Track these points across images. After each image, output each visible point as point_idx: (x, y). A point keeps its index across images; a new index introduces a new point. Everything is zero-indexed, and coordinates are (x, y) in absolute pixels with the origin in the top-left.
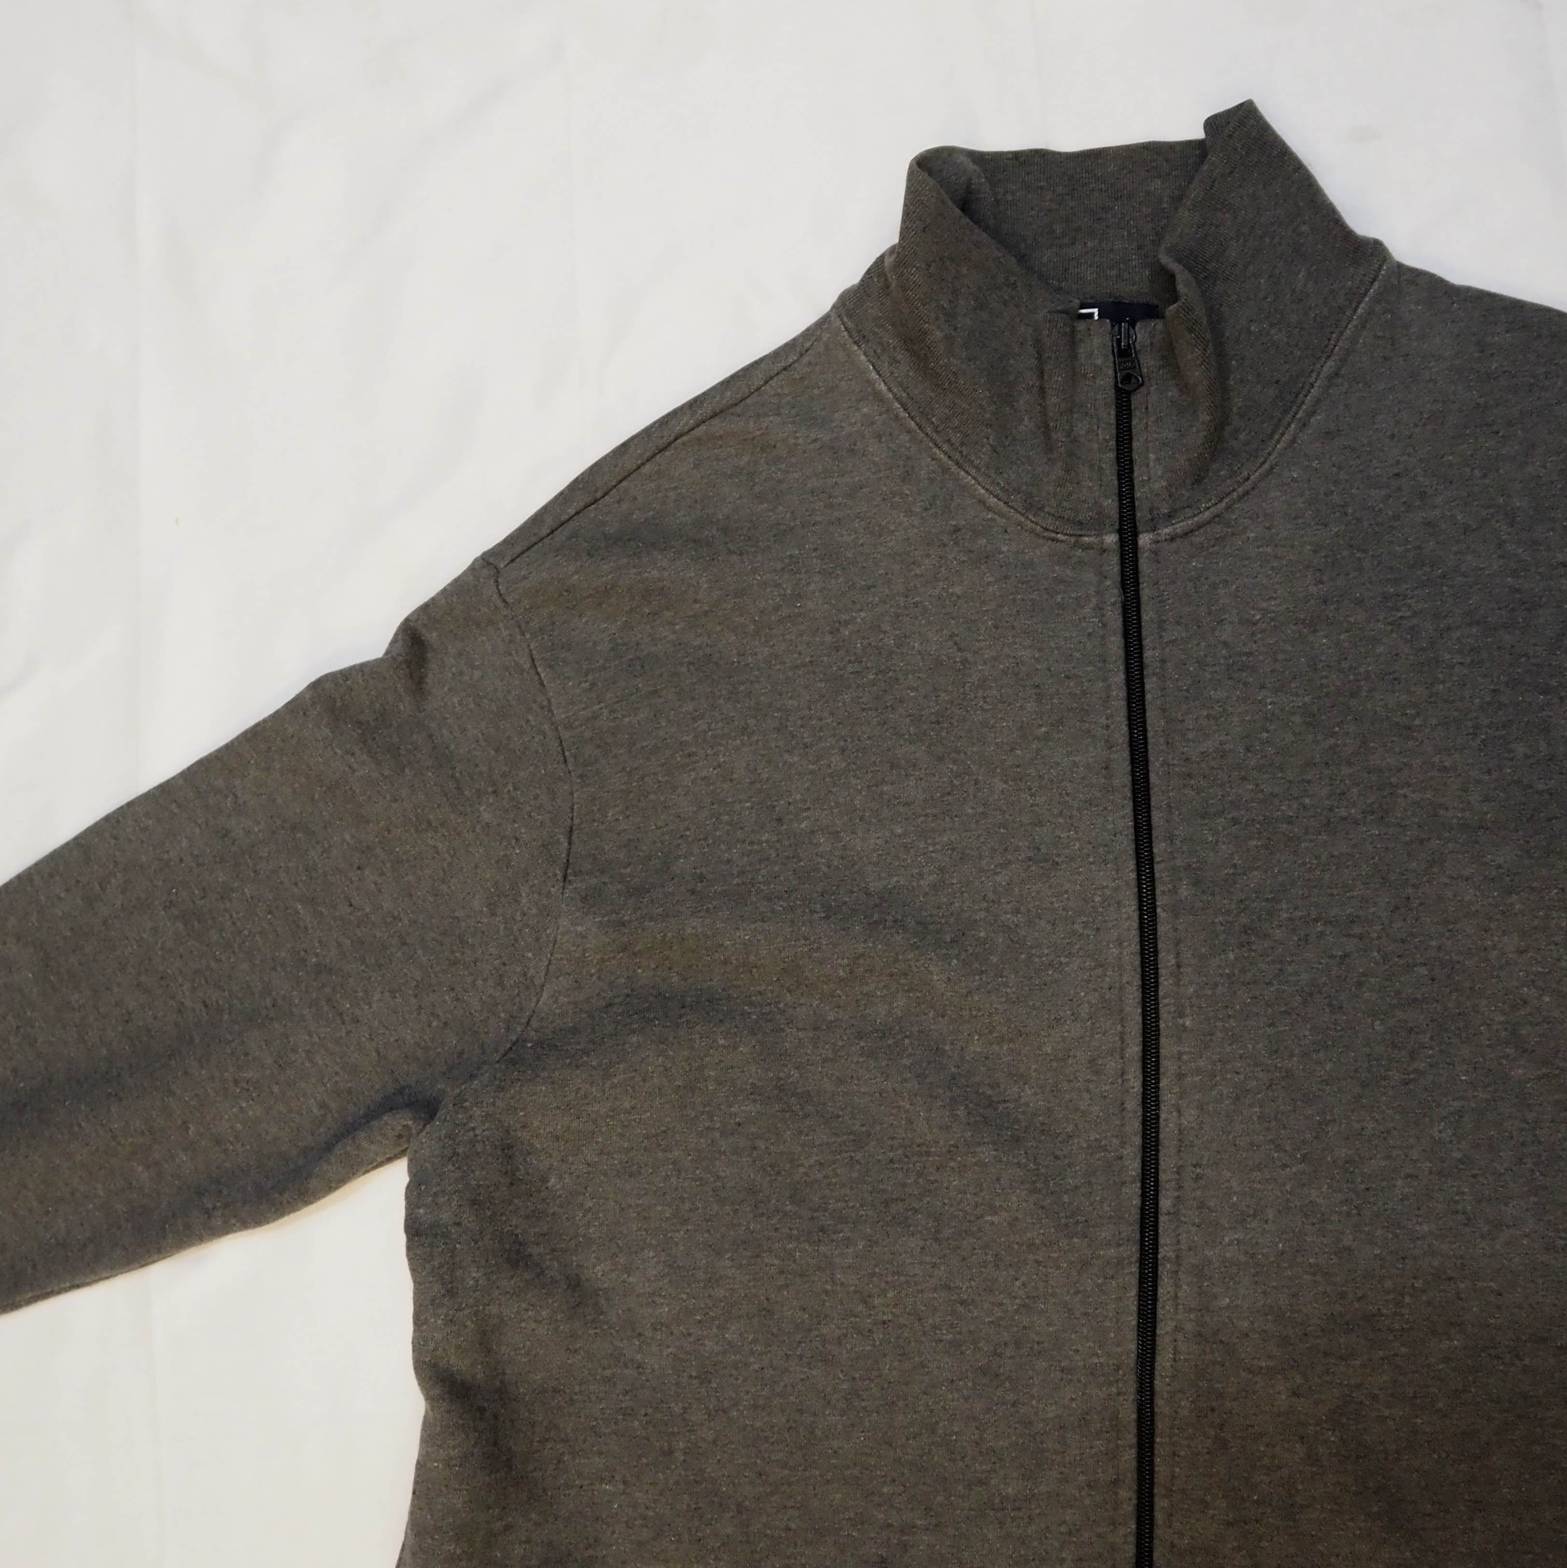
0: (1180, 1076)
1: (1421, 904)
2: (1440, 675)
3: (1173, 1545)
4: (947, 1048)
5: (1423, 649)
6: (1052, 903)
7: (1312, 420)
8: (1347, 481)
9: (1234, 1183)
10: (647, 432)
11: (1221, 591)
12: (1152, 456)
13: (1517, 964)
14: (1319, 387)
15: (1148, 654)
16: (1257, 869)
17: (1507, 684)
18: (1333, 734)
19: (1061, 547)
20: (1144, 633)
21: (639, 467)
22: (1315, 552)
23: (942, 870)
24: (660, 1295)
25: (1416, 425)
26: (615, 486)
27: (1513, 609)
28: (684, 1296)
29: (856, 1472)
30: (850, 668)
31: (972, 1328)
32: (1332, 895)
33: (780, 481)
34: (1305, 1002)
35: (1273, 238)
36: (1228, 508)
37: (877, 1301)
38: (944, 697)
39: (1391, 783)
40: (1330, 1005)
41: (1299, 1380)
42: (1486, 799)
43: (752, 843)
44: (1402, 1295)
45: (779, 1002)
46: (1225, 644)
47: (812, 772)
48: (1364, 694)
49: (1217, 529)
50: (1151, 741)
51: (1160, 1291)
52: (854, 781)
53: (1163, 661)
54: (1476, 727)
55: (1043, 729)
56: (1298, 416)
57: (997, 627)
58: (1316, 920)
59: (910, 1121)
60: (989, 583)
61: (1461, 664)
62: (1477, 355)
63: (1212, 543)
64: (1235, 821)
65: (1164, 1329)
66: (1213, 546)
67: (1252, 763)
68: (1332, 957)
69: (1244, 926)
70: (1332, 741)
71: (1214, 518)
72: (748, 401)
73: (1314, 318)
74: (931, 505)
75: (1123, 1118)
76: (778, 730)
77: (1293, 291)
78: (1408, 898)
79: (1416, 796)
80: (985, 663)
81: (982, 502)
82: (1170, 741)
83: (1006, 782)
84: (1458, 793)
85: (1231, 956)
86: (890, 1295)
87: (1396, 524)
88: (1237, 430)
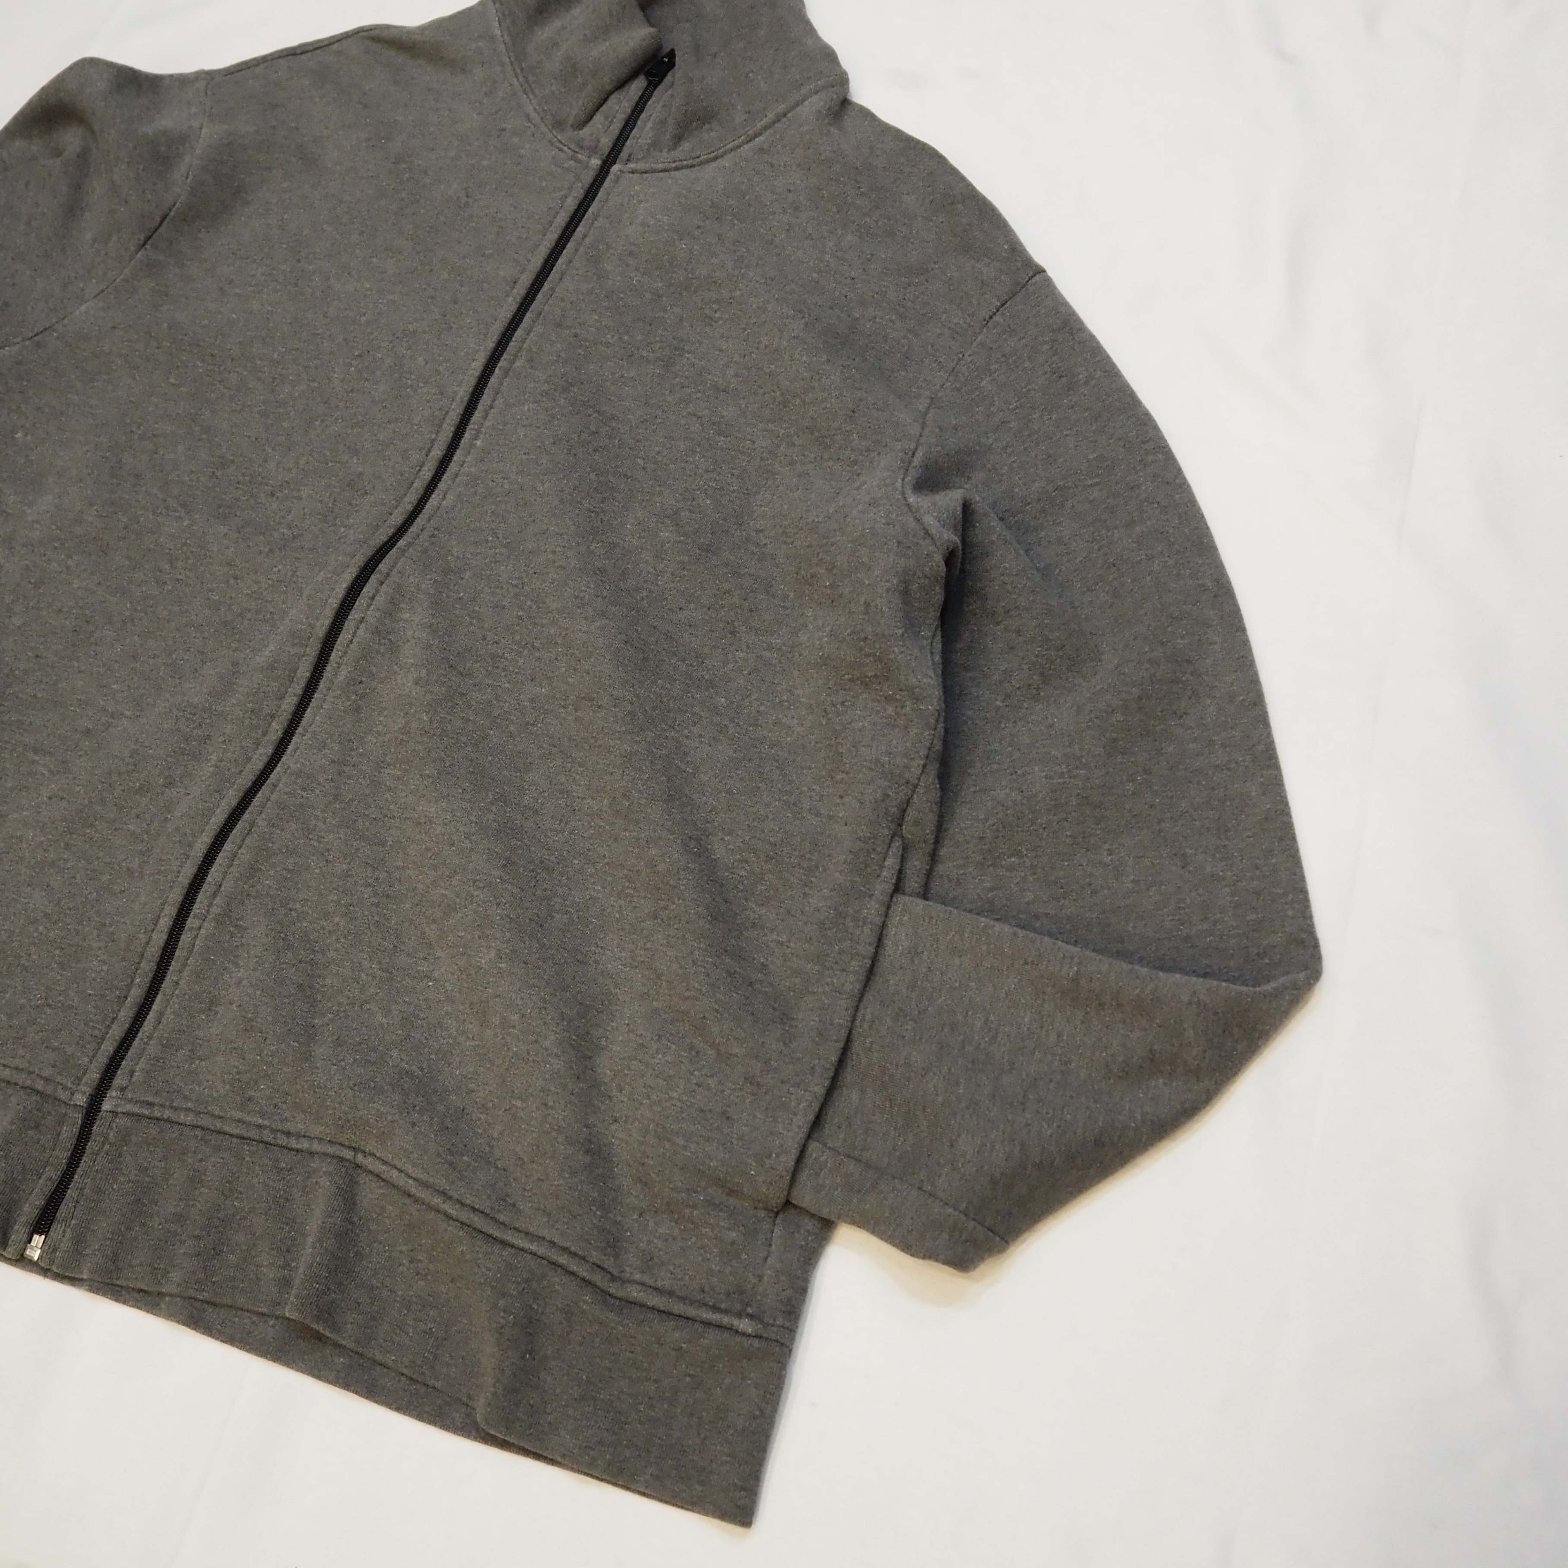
0: (456, 476)
3: (289, 767)
24: (39, 523)
28: (54, 528)
29: (102, 670)
31: (234, 595)
37: (179, 564)
51: (365, 590)
75: (408, 491)
86: (190, 561)
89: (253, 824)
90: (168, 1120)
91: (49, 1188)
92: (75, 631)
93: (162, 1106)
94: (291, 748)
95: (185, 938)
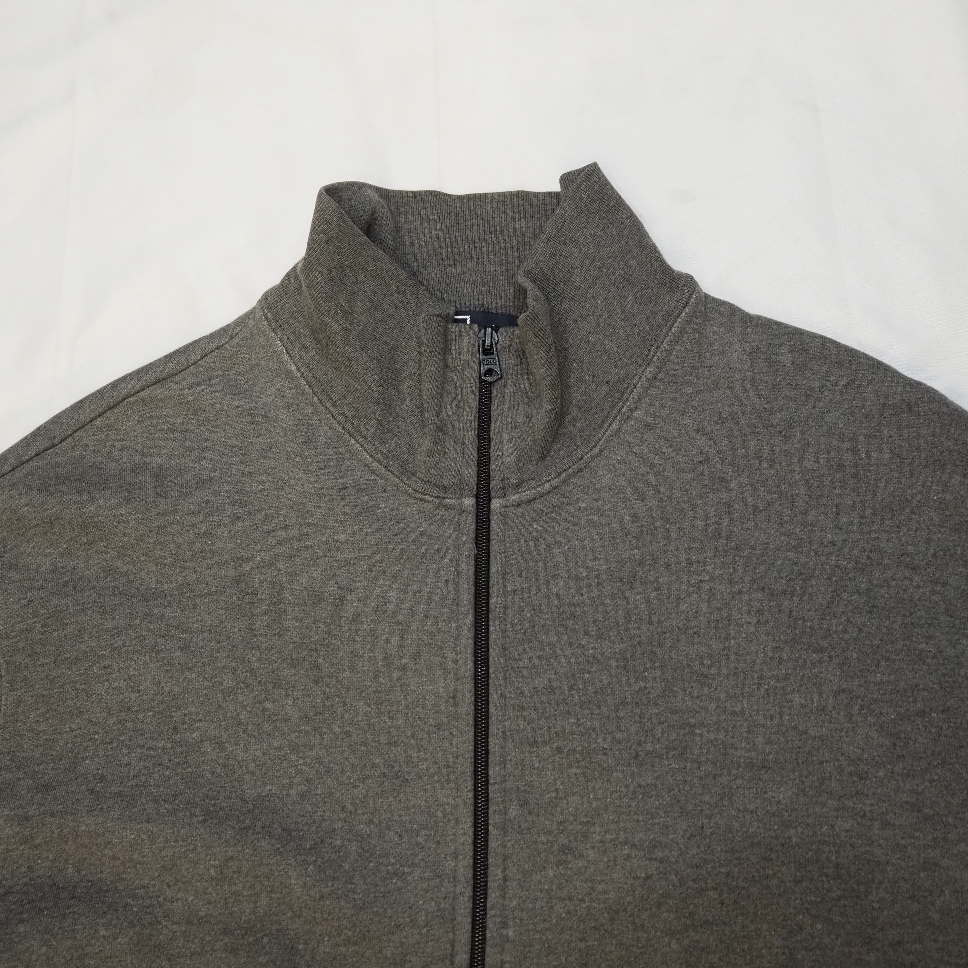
1: (713, 833)
2: (732, 632)
4: (301, 947)
5: (718, 609)
6: (400, 816)
7: (635, 414)
8: (661, 465)
10: (101, 393)
11: (556, 551)
12: (505, 436)
13: (793, 893)
14: (640, 388)
15: (493, 600)
16: (575, 794)
17: (786, 642)
18: (643, 679)
19: (429, 506)
20: (492, 582)
21: (91, 421)
22: (633, 522)
23: (309, 781)
25: (717, 423)
26: (71, 435)
27: (792, 579)
30: (247, 600)
32: (638, 821)
33: (207, 439)
34: (612, 920)
35: (609, 269)
36: (564, 482)
38: (323, 628)
39: (690, 723)
40: (633, 923)
42: (769, 742)
43: (149, 749)
45: (159, 896)
46: (557, 595)
47: (207, 688)
48: (669, 644)
49: (554, 499)
50: (492, 676)
52: (241, 698)
53: (505, 607)
54: (761, 678)
55: (404, 661)
56: (623, 410)
57: (371, 571)
58: (623, 844)
60: (367, 534)
61: (749, 623)
62: (765, 369)
63: (550, 510)
64: (559, 750)
66: (552, 512)
67: (575, 700)
68: (637, 878)
69: (563, 845)
70: (641, 684)
71: (553, 489)
72: (186, 372)
73: (638, 333)
74: (325, 466)
76: (181, 649)
77: (623, 311)
78: (702, 827)
79: (711, 736)
80: (359, 600)
81: (367, 466)
82: (508, 676)
83: (369, 705)
84: (745, 735)
85: (551, 873)
87: (699, 502)
88: (575, 419)
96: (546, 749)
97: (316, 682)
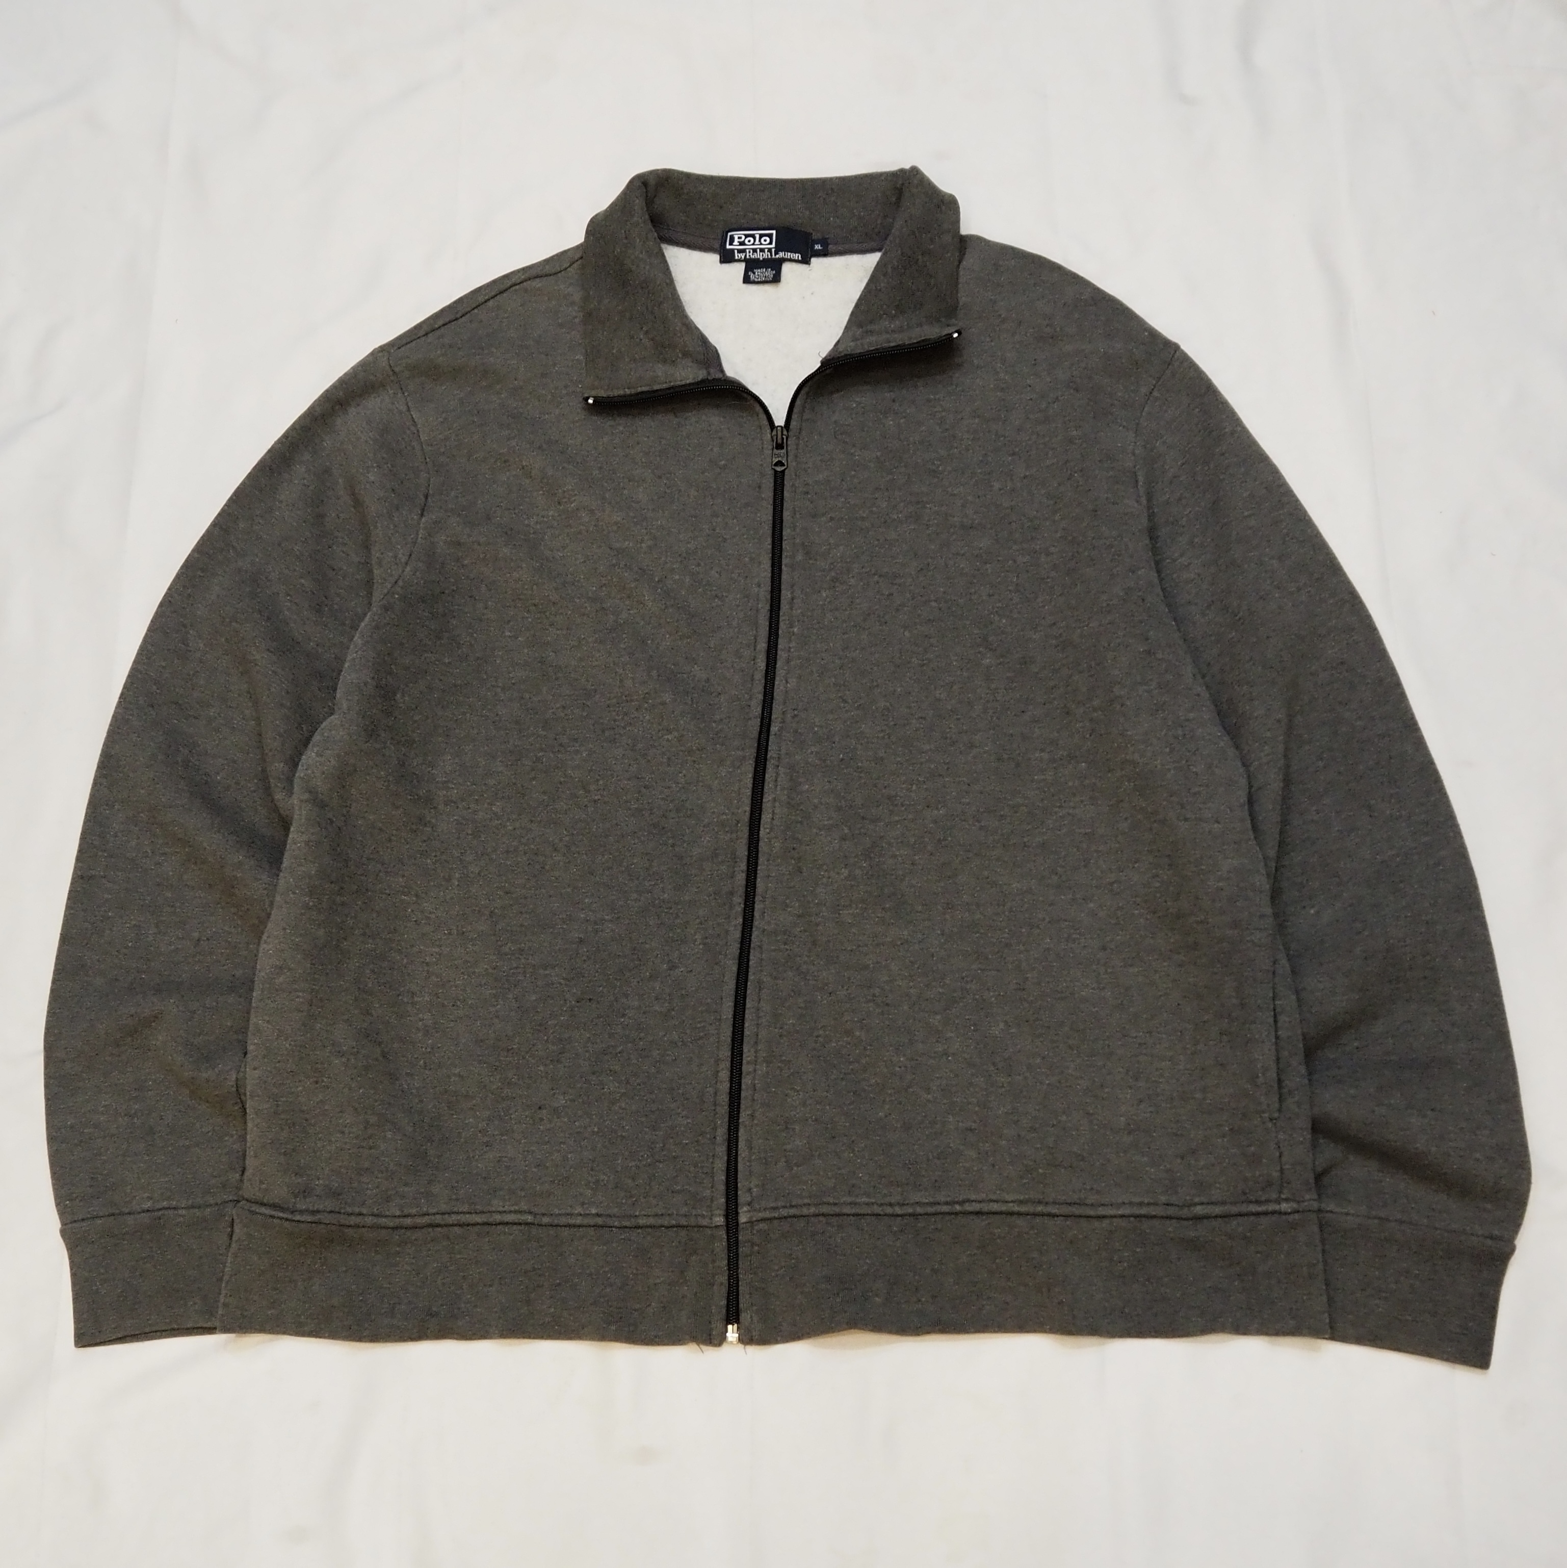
0: (788, 661)
1: (935, 568)
3: (764, 930)
9: (817, 720)
10: (494, 282)
13: (988, 602)
16: (842, 545)
17: (992, 451)
18: (892, 473)
21: (486, 302)
23: (656, 539)
24: (452, 783)
26: (469, 312)
27: (999, 410)
28: (469, 784)
29: (569, 890)
31: (650, 801)
32: (884, 561)
34: (865, 620)
37: (592, 787)
38: (664, 442)
39: (923, 501)
40: (880, 621)
41: (846, 831)
44: (912, 785)
48: (912, 452)
51: (767, 776)
55: (723, 462)
58: (875, 574)
59: (621, 681)
65: (768, 798)
67: (844, 487)
68: (883, 594)
75: (752, 684)
78: (928, 564)
80: (691, 425)
83: (698, 491)
84: (960, 508)
85: (824, 594)
86: (601, 782)
89: (760, 982)
90: (794, 1216)
91: (724, 1290)
92: (529, 864)
93: (785, 1207)
94: (757, 914)
95: (746, 1081)
96: (824, 519)
97: (660, 477)
